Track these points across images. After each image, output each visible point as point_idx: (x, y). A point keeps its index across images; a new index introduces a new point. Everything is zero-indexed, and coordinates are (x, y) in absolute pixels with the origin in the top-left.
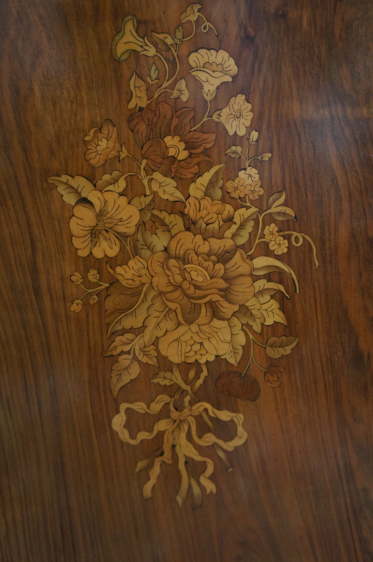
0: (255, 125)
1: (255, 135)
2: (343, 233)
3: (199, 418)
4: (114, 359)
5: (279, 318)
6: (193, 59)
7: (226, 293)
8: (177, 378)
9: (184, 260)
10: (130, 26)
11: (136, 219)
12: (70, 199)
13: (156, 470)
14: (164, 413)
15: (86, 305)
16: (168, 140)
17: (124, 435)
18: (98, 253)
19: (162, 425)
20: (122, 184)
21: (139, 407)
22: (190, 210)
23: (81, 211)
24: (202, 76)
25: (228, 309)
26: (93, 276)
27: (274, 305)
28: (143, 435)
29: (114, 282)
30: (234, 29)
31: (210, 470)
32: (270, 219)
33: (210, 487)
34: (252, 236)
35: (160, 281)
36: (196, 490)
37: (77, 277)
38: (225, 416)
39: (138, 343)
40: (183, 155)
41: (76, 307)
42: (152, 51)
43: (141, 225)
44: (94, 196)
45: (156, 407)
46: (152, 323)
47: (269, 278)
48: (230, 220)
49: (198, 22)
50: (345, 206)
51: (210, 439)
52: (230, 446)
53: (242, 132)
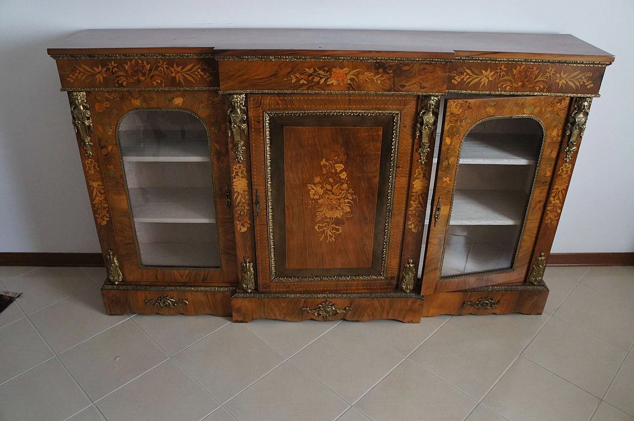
0: (347, 177)
1: (347, 178)
2: (364, 196)
3: (332, 227)
4: (316, 216)
5: (350, 210)
6: (336, 165)
7: (339, 206)
8: (328, 220)
9: (331, 200)
10: (324, 160)
11: (323, 192)
12: (310, 188)
13: (323, 236)
14: (325, 226)
15: (312, 207)
16: (330, 179)
17: (317, 230)
18: (315, 198)
19: (325, 228)
20: (320, 186)
21: (321, 225)
22: (333, 191)
23: (312, 190)
24: (337, 168)
25: (339, 208)
26: (313, 202)
27: (349, 208)
28: (321, 230)
29: (317, 203)
30: (344, 160)
31: (334, 237)
32: (349, 193)
33: (334, 240)
34: (345, 196)
35: (326, 203)
36: (331, 240)
37: (310, 202)
38: (337, 227)
39: (321, 214)
40: (333, 181)
41: (310, 207)
42: (328, 164)
43: (323, 193)
44: (315, 188)
45: (324, 225)
46: (324, 210)
47: (348, 203)
48: (341, 193)
49: (337, 159)
50: (364, 191)
51: (334, 231)
52: (338, 233)
53: (344, 178)
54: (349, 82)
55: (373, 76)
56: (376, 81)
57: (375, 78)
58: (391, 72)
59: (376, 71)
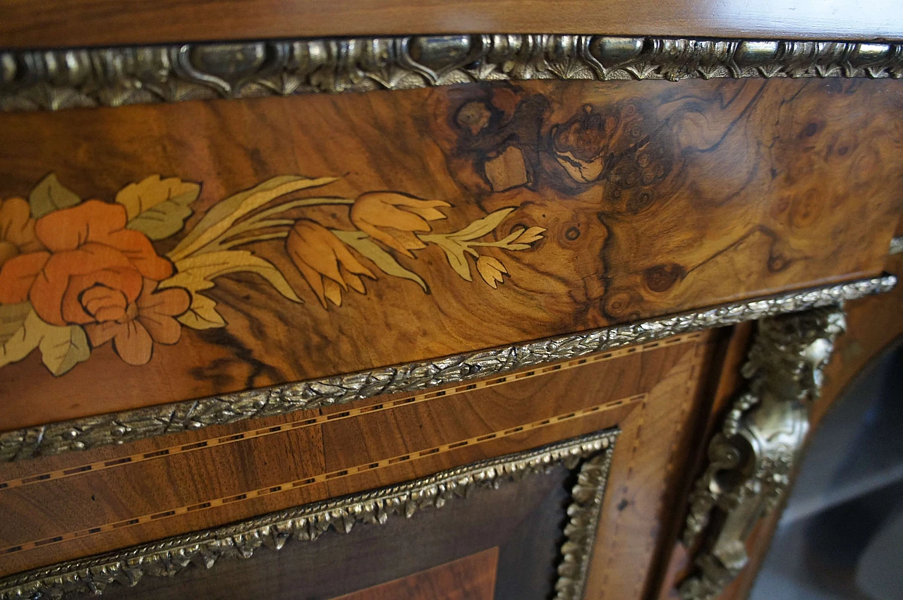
54: (209, 315)
55: (433, 227)
56: (463, 270)
57: (454, 248)
58: (593, 170)
59: (468, 176)
